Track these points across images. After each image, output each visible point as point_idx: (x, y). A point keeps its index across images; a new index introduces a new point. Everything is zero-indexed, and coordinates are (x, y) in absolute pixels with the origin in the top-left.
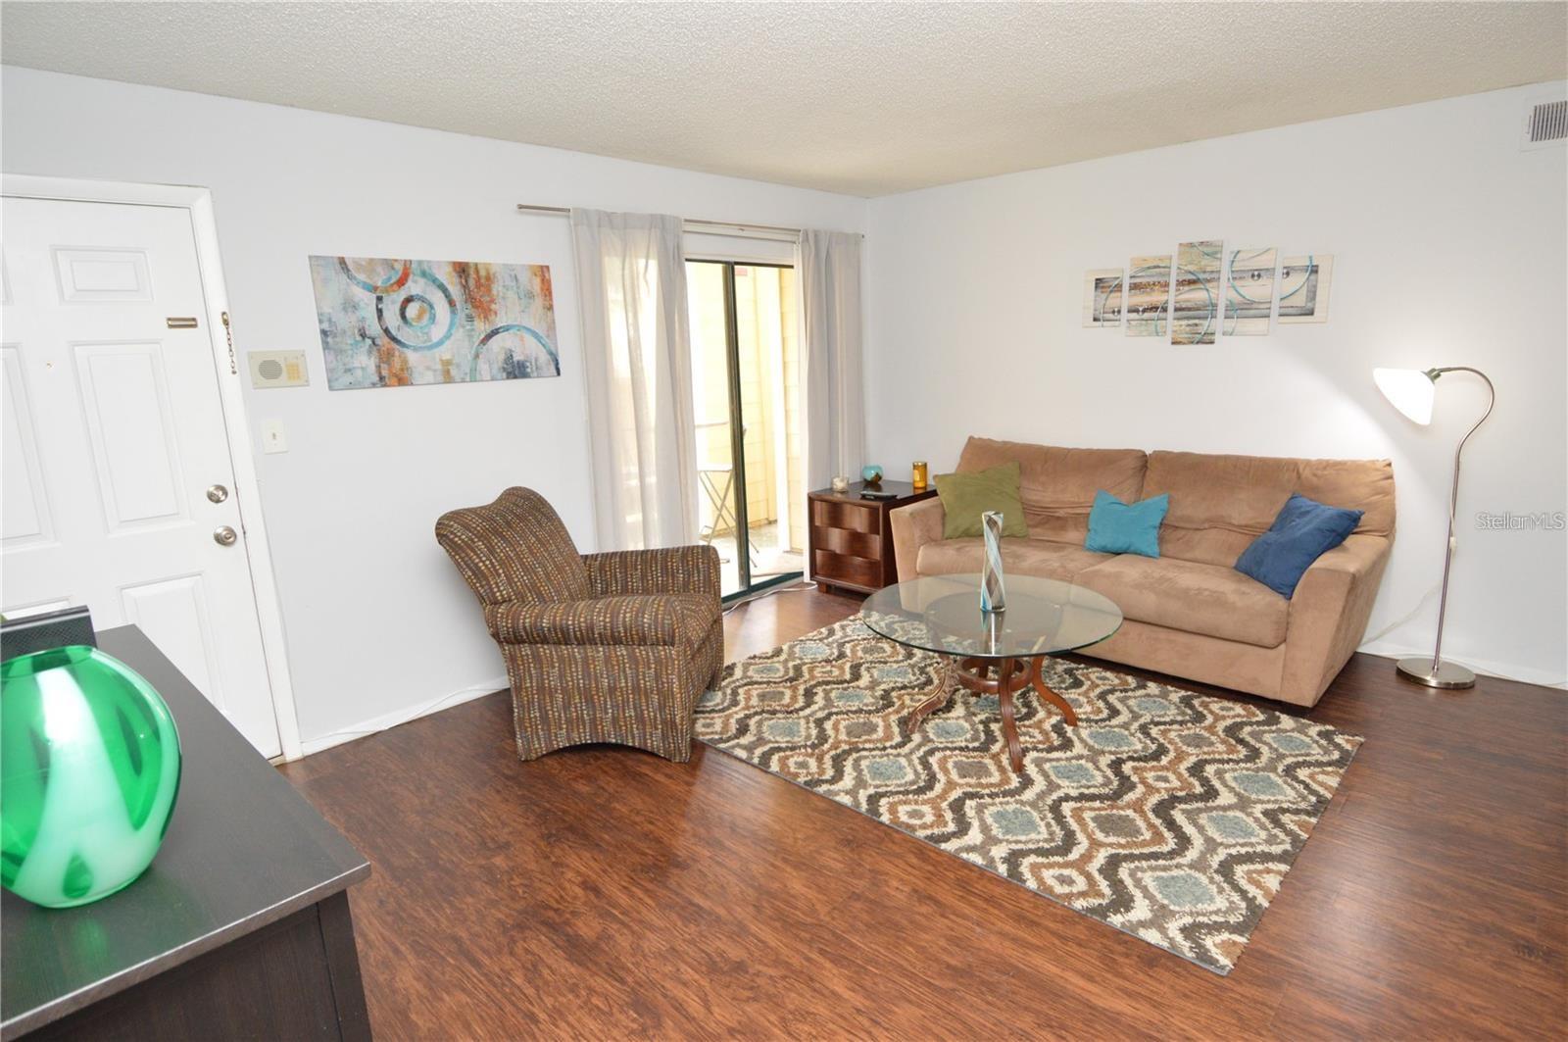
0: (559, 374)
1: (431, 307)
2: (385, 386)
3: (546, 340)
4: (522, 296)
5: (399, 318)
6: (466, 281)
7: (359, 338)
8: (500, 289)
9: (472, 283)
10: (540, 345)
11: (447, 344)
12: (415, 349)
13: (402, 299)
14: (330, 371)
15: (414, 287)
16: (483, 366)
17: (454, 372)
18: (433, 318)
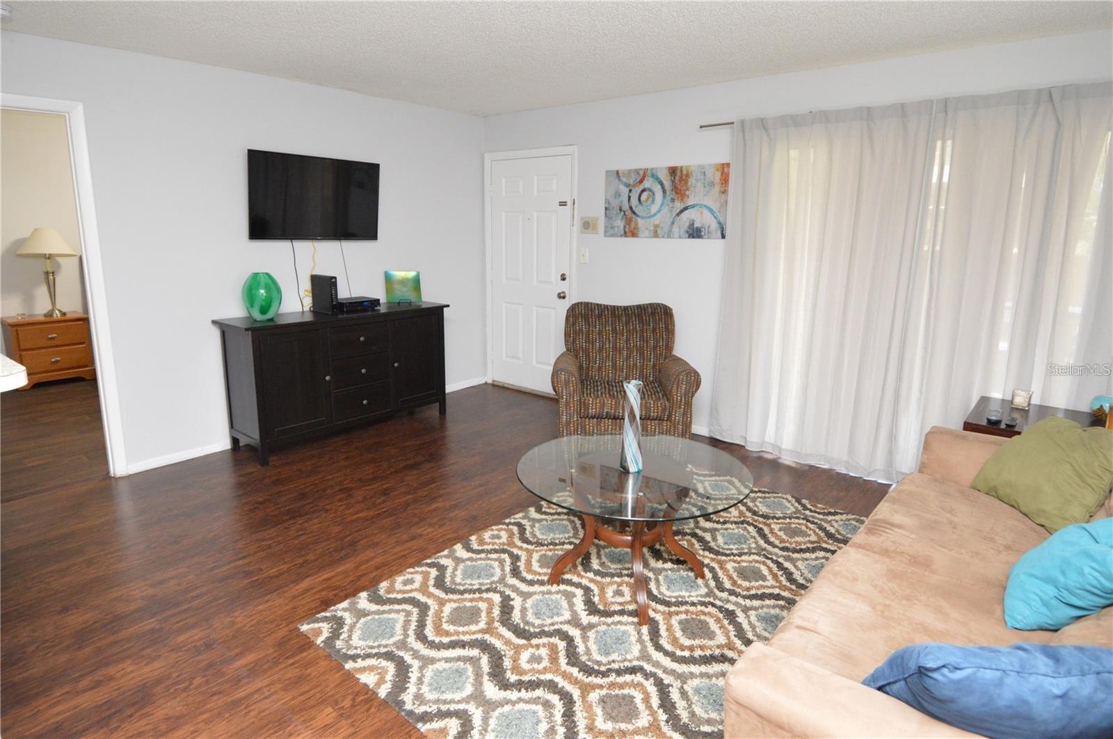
0: (723, 237)
1: (654, 194)
2: (626, 236)
3: (718, 214)
4: (706, 185)
5: (637, 200)
6: (674, 178)
7: (619, 211)
8: (694, 181)
9: (677, 178)
10: (713, 217)
11: (658, 215)
12: (643, 218)
13: (640, 190)
14: (606, 227)
15: (647, 184)
16: (675, 229)
17: (659, 232)
18: (653, 200)
